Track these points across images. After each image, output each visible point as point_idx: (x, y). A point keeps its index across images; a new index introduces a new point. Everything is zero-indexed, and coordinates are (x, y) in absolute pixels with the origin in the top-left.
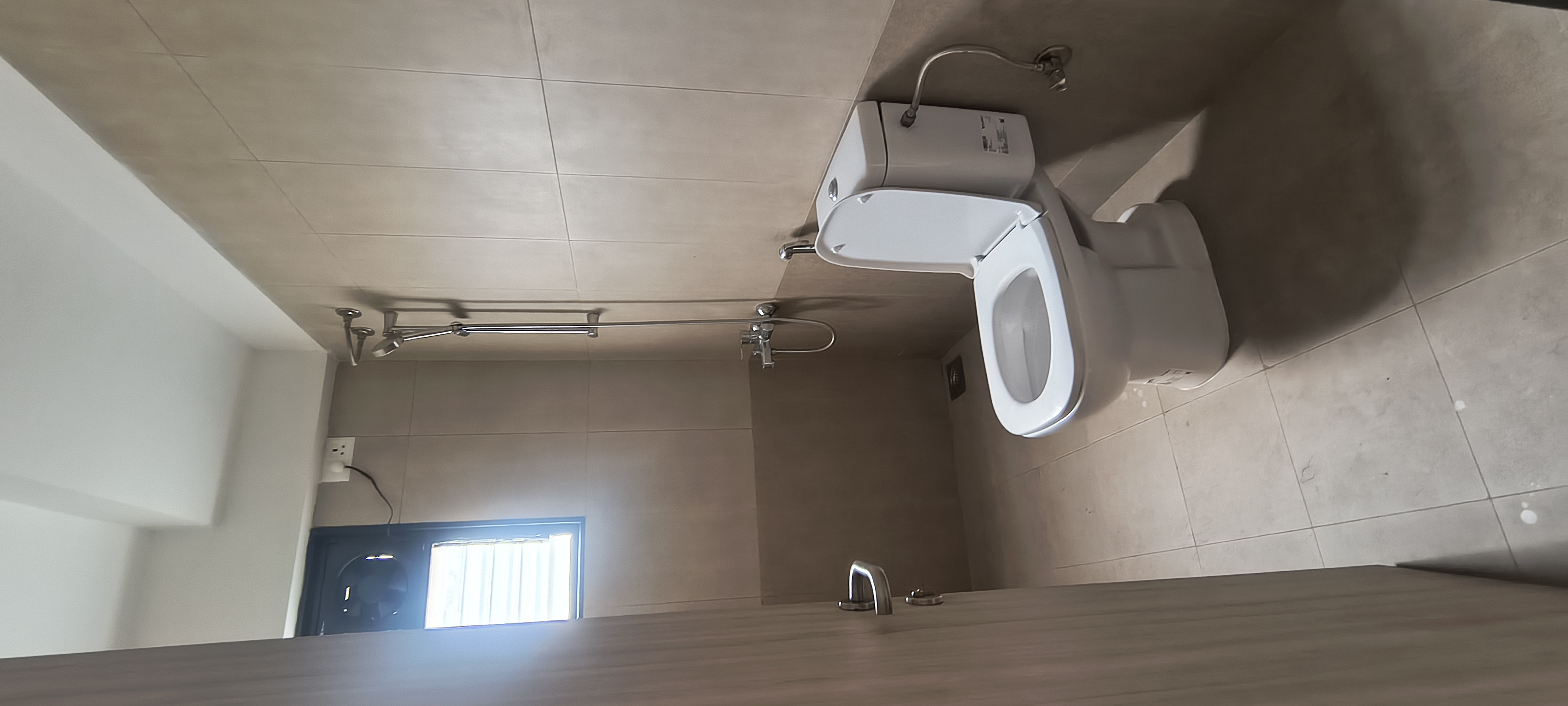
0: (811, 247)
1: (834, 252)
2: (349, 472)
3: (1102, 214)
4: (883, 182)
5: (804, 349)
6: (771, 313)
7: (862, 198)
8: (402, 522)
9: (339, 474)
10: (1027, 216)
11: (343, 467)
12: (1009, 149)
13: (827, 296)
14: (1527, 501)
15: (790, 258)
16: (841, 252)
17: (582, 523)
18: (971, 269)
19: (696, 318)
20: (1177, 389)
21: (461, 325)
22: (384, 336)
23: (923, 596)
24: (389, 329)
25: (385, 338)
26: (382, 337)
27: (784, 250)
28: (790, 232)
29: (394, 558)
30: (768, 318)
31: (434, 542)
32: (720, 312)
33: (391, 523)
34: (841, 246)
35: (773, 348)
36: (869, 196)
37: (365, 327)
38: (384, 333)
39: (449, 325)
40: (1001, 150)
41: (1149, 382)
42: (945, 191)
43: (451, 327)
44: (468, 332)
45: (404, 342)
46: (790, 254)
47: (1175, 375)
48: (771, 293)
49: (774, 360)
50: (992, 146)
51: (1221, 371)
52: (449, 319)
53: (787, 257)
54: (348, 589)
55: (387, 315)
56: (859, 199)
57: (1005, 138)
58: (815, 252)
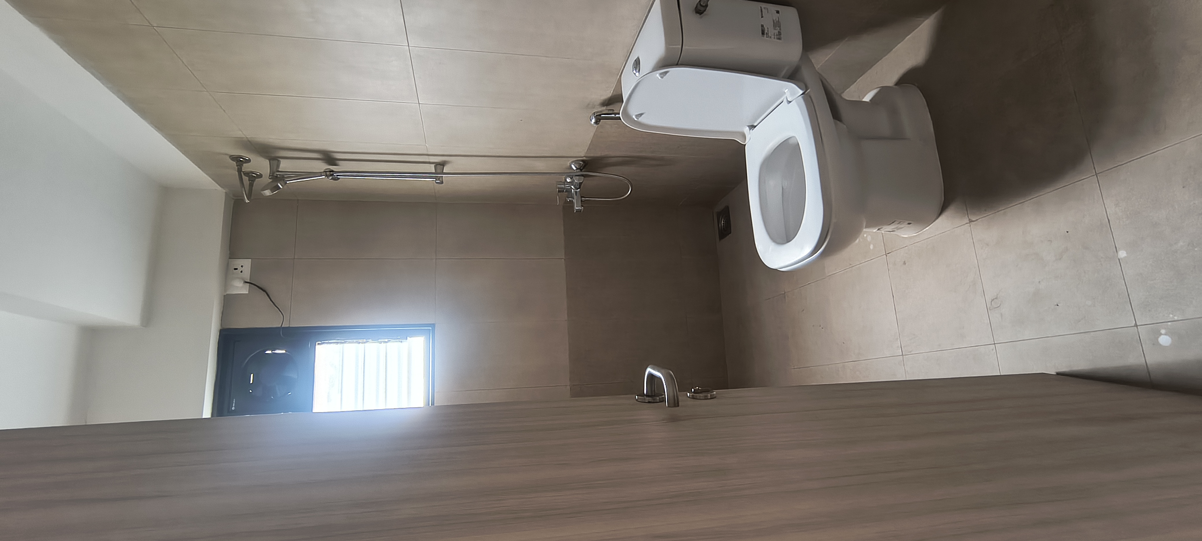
0: (615, 115)
1: (636, 119)
2: (248, 287)
3: (851, 94)
4: (678, 61)
5: (605, 197)
6: (581, 168)
7: (661, 74)
8: (291, 326)
9: (240, 288)
10: (793, 93)
11: (243, 282)
12: (782, 36)
13: (626, 156)
14: (1165, 329)
15: (598, 124)
16: (641, 119)
17: (432, 329)
18: (744, 136)
19: (521, 171)
20: (898, 235)
21: (333, 171)
22: (270, 178)
23: (701, 393)
24: (273, 173)
25: (271, 180)
26: (269, 179)
27: (593, 117)
28: (599, 102)
29: (287, 353)
30: (579, 172)
31: (318, 341)
32: (540, 166)
33: (283, 326)
34: (641, 114)
35: (583, 196)
36: (666, 73)
37: (254, 171)
38: (270, 176)
39: (323, 171)
40: (775, 37)
41: (878, 230)
42: (727, 70)
43: (325, 173)
44: (338, 177)
45: (287, 184)
46: (598, 121)
47: (899, 225)
48: (582, 152)
49: (583, 205)
50: (768, 33)
51: (934, 223)
52: (322, 166)
53: (596, 123)
54: (252, 375)
55: (271, 161)
56: (658, 75)
57: (780, 27)
58: (620, 119)
